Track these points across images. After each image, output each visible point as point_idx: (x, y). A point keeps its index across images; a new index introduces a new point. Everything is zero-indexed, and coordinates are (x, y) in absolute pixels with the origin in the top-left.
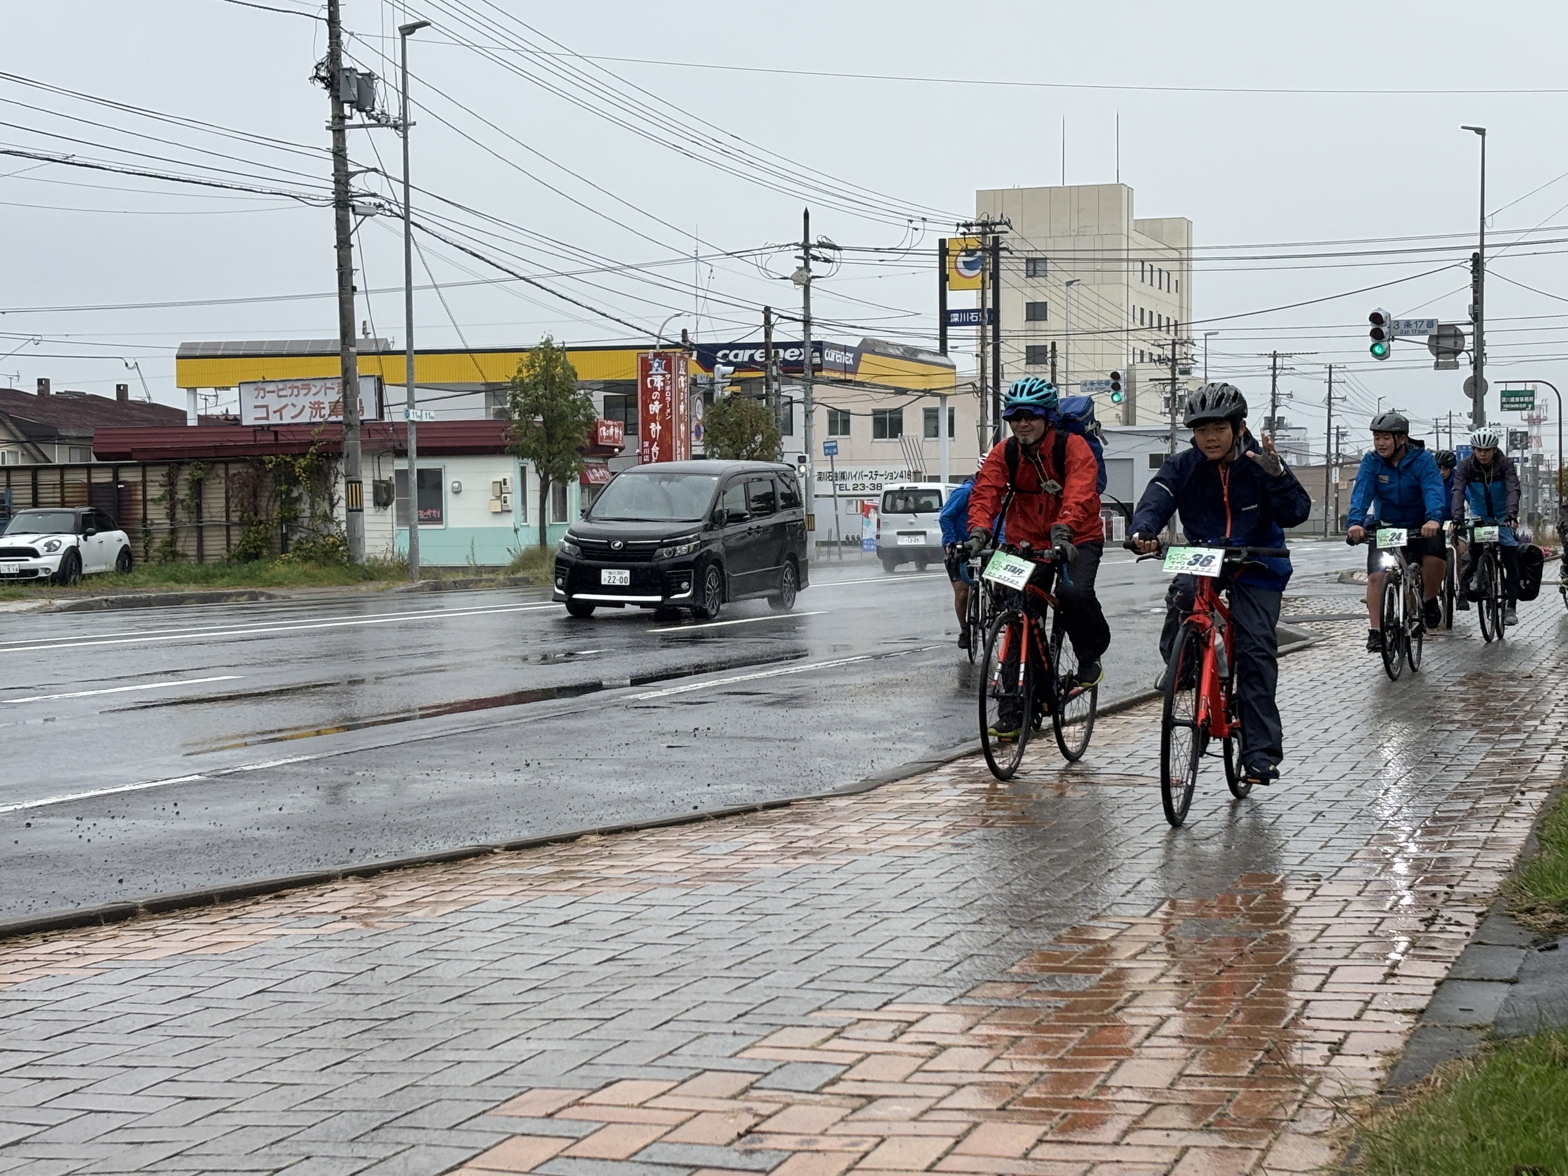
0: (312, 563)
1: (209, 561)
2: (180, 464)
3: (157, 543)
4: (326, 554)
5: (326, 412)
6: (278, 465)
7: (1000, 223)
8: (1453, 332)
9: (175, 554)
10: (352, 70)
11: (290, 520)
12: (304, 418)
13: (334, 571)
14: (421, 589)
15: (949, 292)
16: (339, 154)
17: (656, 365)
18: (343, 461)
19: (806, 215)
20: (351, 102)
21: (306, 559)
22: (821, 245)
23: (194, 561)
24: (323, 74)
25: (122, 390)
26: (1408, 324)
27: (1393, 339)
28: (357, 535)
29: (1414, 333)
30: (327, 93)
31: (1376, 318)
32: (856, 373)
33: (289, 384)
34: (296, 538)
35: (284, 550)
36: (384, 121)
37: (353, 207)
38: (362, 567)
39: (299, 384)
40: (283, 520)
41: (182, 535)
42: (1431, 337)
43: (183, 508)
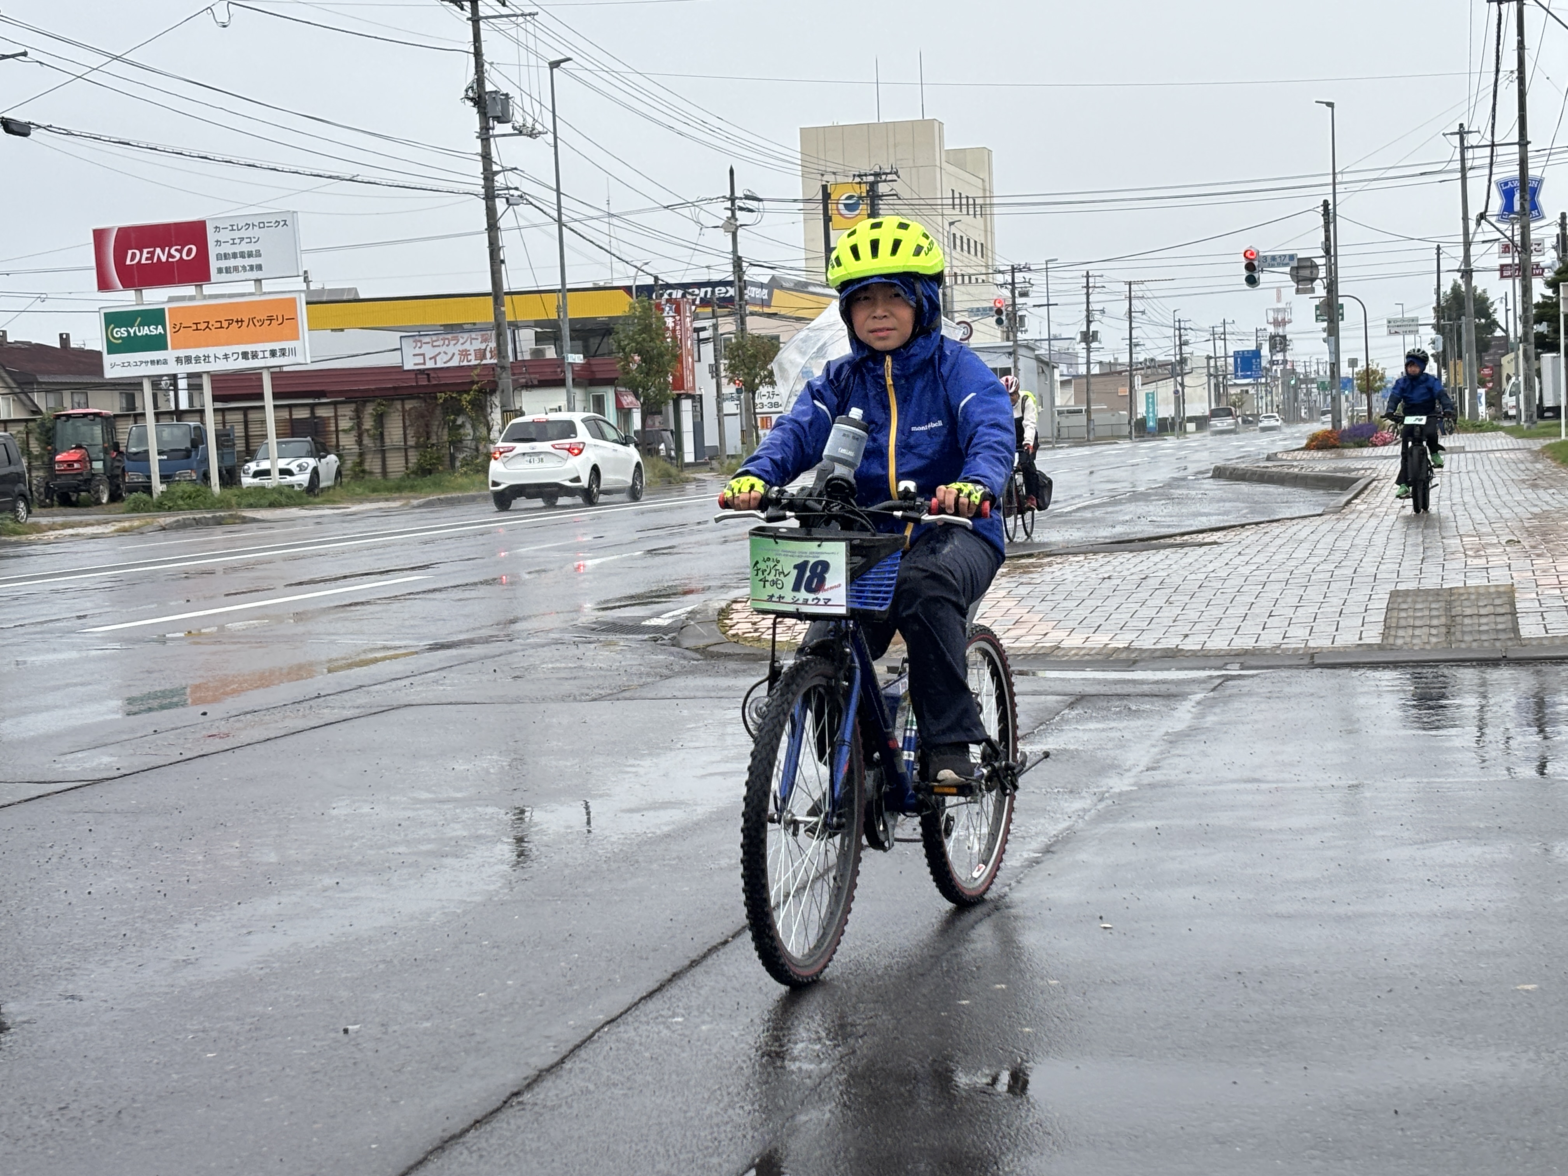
1: (392, 476)
2: (365, 402)
3: (349, 464)
5: (472, 357)
6: (445, 400)
8: (1309, 264)
9: (363, 471)
10: (494, 92)
11: (456, 443)
12: (454, 363)
15: (831, 232)
16: (486, 157)
17: (667, 309)
18: (498, 393)
19: (732, 172)
20: (494, 117)
22: (747, 197)
23: (379, 476)
24: (471, 94)
25: (64, 339)
26: (1274, 258)
27: (1262, 271)
29: (1279, 266)
30: (475, 110)
31: (1249, 255)
32: (769, 306)
34: (461, 456)
35: (453, 466)
39: (449, 336)
40: (451, 443)
41: (369, 458)
42: (1292, 268)
43: (369, 436)
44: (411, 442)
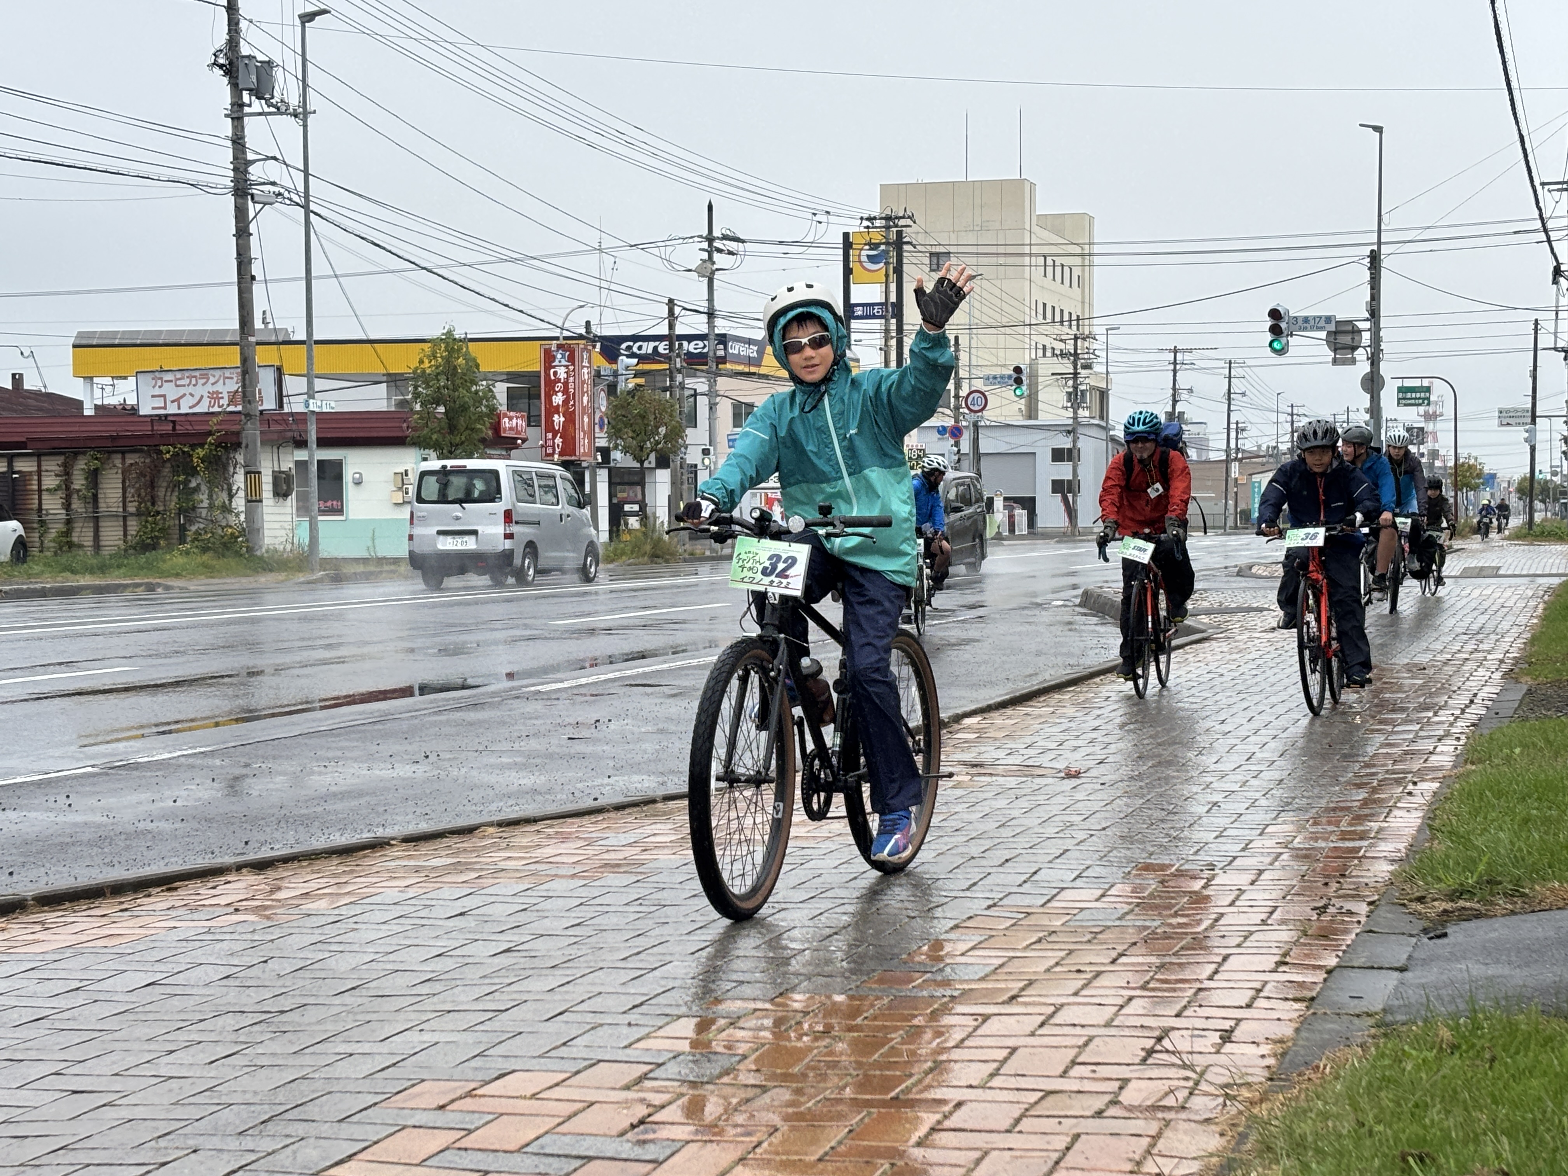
0: (210, 554)
1: (106, 552)
2: (76, 454)
3: (53, 534)
4: (225, 545)
5: (224, 402)
6: (176, 455)
7: (903, 217)
8: (1350, 328)
9: (71, 545)
10: (249, 57)
11: (188, 511)
12: (202, 408)
13: (232, 562)
14: (320, 580)
15: (853, 287)
16: (238, 141)
17: (559, 356)
18: (242, 451)
19: (710, 208)
20: (250, 90)
21: (205, 550)
22: (725, 237)
23: (90, 551)
24: (221, 61)
25: (17, 379)
26: (1306, 320)
27: (1292, 335)
28: (256, 526)
29: (1312, 329)
30: (226, 80)
31: (1275, 314)
32: (759, 366)
33: (187, 374)
34: (194, 528)
35: (182, 540)
36: (283, 109)
37: (252, 195)
38: (261, 558)
39: (197, 374)
40: (180, 511)
41: (78, 525)
42: (1329, 333)
43: (79, 499)
44: (132, 509)
